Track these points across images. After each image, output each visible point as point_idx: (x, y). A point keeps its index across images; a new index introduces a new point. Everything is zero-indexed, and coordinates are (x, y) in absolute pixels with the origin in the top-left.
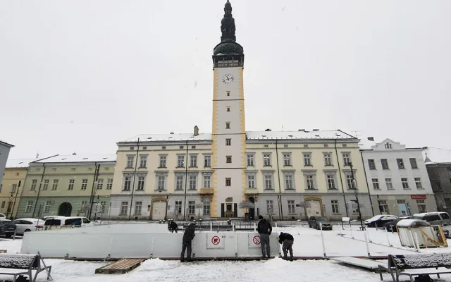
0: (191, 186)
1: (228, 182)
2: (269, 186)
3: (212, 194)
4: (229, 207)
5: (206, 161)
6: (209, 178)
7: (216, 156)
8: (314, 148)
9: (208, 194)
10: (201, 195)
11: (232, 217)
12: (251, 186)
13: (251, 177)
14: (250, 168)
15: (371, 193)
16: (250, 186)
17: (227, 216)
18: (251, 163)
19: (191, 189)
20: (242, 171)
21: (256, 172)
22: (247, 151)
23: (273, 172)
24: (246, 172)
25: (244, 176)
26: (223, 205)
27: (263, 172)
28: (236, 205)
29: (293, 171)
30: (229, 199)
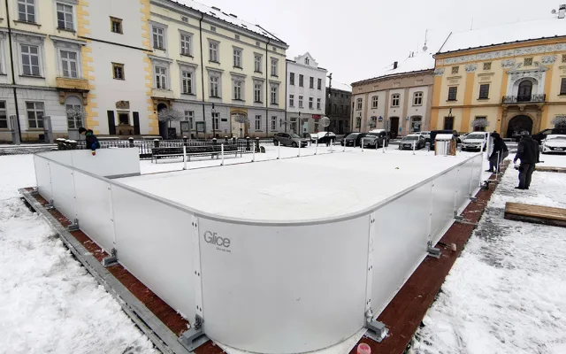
0: (26, 68)
1: (119, 72)
2: (188, 89)
3: (87, 91)
4: (124, 118)
5: (60, 16)
6: (73, 55)
7: (84, 8)
8: (246, 44)
9: (76, 91)
10: (58, 90)
11: (130, 134)
12: (160, 85)
13: (161, 68)
14: (158, 53)
15: (288, 111)
16: (158, 87)
17: (121, 134)
18: (159, 44)
19: (26, 75)
20: (144, 54)
21: (169, 62)
22: (154, 18)
23: (194, 67)
24: (153, 59)
25: (148, 64)
26: (111, 114)
27: (181, 64)
28: (136, 115)
29: (220, 72)
30: (123, 104)
